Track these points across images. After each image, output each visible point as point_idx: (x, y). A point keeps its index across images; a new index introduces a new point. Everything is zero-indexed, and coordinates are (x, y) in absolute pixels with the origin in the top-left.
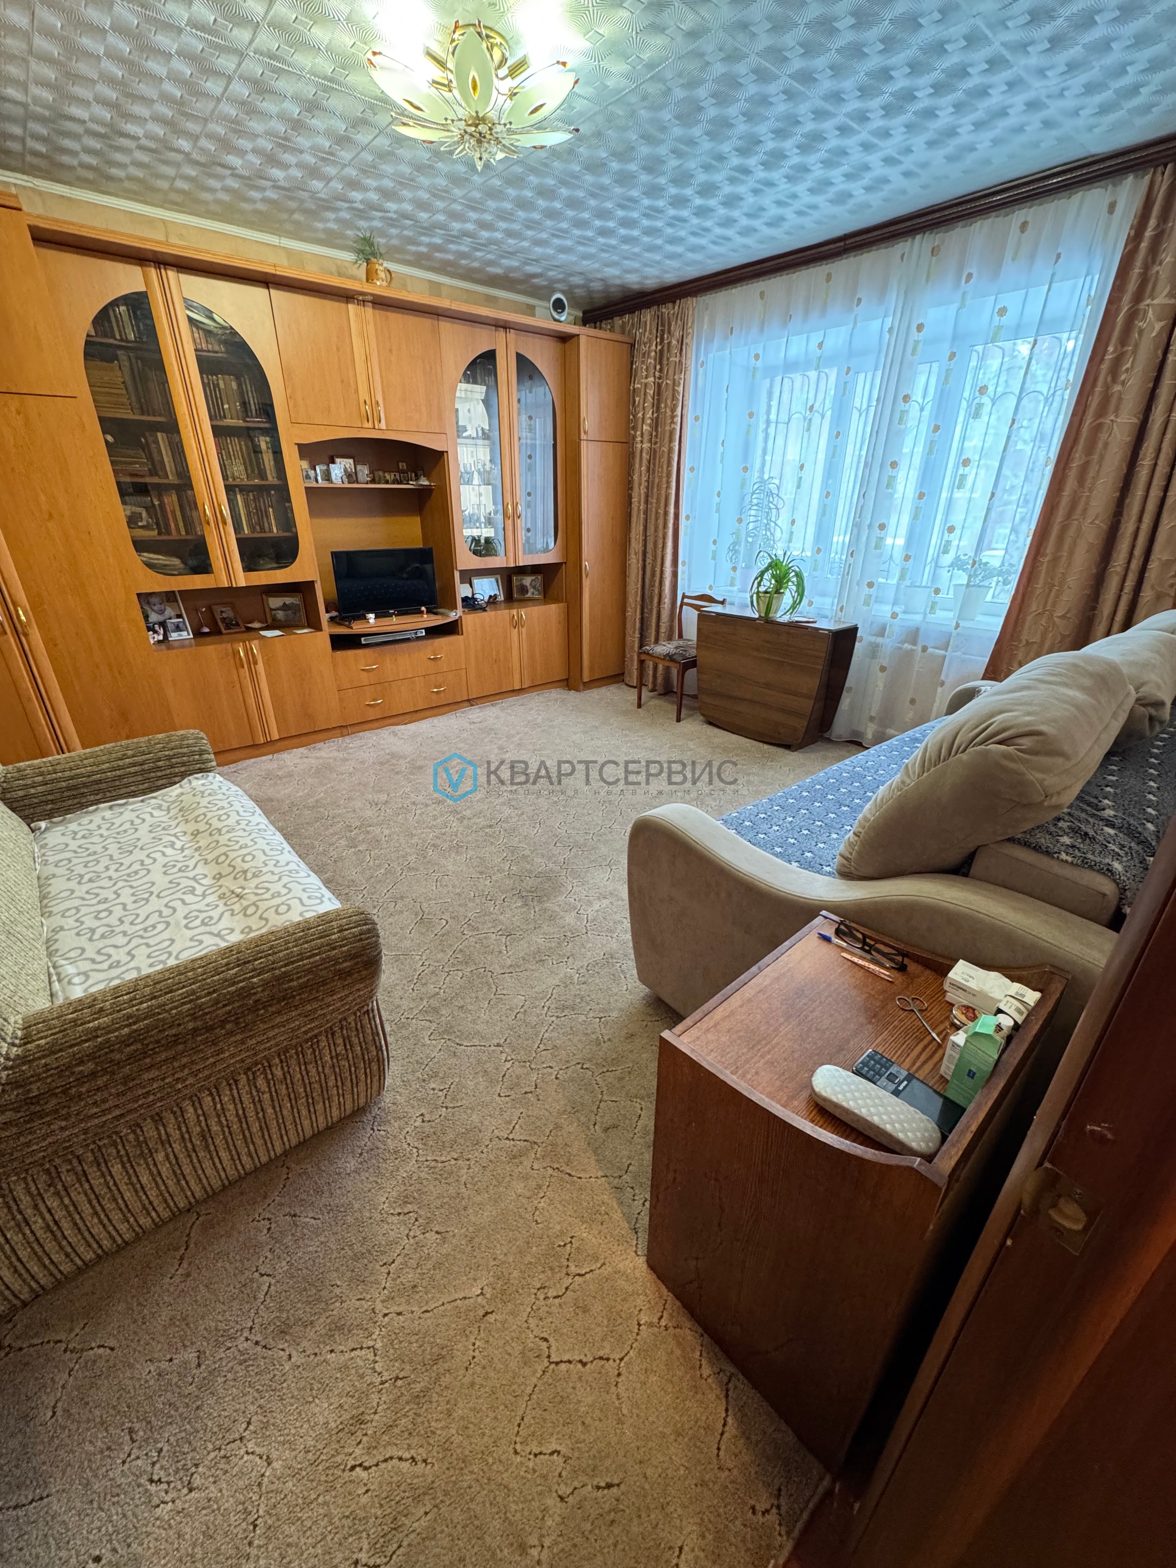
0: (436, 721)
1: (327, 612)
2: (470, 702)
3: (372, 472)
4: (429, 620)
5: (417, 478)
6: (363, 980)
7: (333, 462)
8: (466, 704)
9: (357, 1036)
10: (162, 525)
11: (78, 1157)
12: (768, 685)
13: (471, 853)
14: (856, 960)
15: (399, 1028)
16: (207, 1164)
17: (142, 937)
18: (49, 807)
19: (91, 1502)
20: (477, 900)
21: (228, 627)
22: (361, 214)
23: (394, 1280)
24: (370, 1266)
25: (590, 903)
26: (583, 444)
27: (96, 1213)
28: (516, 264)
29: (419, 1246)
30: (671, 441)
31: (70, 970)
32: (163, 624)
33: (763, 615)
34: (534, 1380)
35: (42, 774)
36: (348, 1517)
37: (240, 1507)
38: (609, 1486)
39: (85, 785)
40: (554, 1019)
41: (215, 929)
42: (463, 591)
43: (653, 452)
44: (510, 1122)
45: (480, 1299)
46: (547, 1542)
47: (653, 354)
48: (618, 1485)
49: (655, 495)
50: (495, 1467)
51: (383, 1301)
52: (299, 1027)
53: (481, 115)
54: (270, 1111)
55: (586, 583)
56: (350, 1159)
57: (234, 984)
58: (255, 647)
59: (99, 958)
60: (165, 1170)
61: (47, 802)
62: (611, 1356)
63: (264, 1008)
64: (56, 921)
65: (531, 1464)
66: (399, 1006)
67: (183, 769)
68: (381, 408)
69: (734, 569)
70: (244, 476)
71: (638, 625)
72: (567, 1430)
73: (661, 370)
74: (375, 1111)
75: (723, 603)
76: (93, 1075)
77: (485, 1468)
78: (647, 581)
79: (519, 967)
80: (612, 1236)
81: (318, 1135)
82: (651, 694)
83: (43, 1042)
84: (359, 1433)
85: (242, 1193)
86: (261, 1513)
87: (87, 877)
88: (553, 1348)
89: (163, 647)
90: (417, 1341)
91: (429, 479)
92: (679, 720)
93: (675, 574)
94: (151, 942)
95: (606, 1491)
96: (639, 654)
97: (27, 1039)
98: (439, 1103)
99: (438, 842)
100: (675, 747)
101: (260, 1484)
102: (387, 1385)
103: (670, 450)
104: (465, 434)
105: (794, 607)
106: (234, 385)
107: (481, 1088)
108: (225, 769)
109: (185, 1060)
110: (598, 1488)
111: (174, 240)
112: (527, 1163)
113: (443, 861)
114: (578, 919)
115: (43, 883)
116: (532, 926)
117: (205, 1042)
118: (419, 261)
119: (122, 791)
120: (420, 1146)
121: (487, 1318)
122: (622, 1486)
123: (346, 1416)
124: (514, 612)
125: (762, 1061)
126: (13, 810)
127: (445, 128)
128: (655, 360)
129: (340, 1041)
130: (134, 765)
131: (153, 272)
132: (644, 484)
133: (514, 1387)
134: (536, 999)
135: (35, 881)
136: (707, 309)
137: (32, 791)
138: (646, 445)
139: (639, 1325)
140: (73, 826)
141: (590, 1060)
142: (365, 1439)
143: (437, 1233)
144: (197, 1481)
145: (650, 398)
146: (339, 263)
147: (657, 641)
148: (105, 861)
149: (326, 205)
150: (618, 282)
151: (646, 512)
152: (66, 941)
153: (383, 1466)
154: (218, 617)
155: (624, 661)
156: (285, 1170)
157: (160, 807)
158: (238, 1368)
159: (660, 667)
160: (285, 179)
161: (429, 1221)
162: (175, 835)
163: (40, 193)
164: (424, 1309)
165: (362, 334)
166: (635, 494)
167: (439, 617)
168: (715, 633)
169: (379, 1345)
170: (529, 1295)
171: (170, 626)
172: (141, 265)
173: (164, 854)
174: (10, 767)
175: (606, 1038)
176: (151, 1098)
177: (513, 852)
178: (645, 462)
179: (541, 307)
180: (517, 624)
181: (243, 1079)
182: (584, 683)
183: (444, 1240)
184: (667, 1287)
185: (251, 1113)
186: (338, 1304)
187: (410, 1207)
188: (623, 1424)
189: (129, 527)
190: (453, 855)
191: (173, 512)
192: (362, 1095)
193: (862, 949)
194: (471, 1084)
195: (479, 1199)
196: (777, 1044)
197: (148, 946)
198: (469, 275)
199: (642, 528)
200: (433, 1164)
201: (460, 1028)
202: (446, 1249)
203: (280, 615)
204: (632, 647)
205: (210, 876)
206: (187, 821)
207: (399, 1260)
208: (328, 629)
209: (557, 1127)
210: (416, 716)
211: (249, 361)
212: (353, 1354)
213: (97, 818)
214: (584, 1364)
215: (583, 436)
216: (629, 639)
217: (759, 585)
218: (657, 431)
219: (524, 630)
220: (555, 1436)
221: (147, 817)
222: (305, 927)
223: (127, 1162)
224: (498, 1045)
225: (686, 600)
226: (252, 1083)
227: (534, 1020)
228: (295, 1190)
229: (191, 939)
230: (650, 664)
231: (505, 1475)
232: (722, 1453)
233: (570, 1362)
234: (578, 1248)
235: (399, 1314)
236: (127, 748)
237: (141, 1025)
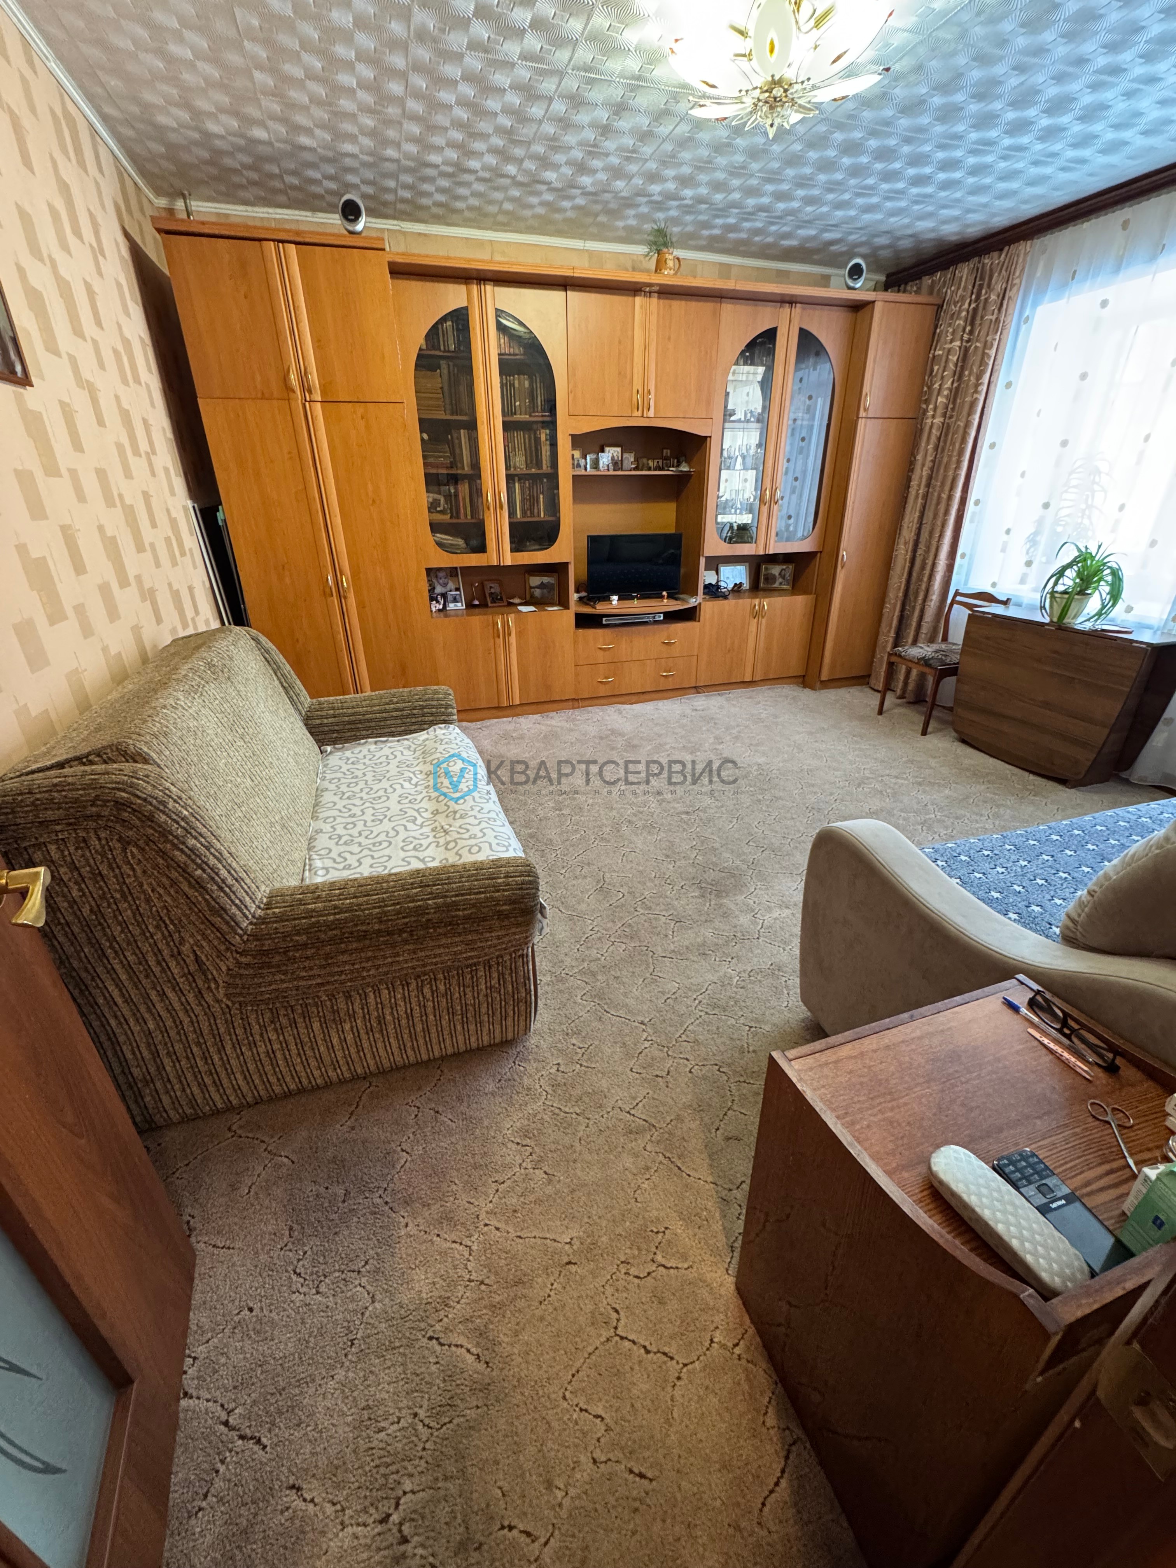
0: (661, 704)
1: (577, 591)
2: (696, 689)
3: (637, 460)
4: (668, 605)
5: (678, 466)
6: (518, 925)
7: (603, 451)
8: (694, 691)
9: (511, 974)
10: (455, 512)
11: (292, 1007)
12: (1046, 705)
13: (662, 834)
14: (1046, 1041)
15: (558, 981)
16: (380, 1045)
17: (370, 849)
18: (335, 735)
19: (256, 1266)
20: (657, 882)
21: (493, 601)
22: (659, 206)
23: (500, 1198)
24: (484, 1178)
25: (769, 909)
26: (861, 423)
27: (299, 1054)
28: (813, 232)
29: (527, 1178)
30: (970, 413)
31: (318, 863)
32: (444, 596)
33: (1055, 620)
34: (598, 1343)
35: (333, 708)
36: (418, 1375)
37: (345, 1324)
38: (642, 1476)
39: (360, 722)
40: (702, 1014)
41: (421, 855)
42: (708, 577)
43: (946, 429)
44: (634, 1098)
45: (567, 1247)
46: (572, 1492)
47: (964, 314)
48: (651, 1480)
49: (940, 477)
50: (543, 1399)
51: (487, 1213)
52: (461, 953)
53: (777, 78)
54: (431, 1017)
55: (841, 575)
56: (490, 1081)
57: (413, 901)
58: (511, 619)
59: (339, 860)
60: (350, 1038)
61: (333, 731)
62: (676, 1357)
63: (434, 927)
64: (320, 824)
65: (575, 1416)
66: (562, 961)
67: (431, 718)
68: (652, 397)
69: (1029, 564)
70: (523, 466)
71: (895, 622)
72: (616, 1403)
73: (971, 332)
74: (520, 1048)
75: (1006, 603)
76: (305, 946)
77: (535, 1398)
78: (915, 575)
79: (681, 954)
80: (706, 1243)
81: (470, 1051)
82: (899, 701)
83: (277, 910)
84: (442, 1313)
85: (404, 1079)
86: (359, 1336)
87: (347, 795)
88: (622, 1322)
89: (442, 614)
90: (506, 1259)
91: (690, 467)
92: (924, 733)
93: (950, 568)
94: (376, 855)
95: (638, 1479)
96: (890, 655)
97: (268, 906)
98: (576, 1058)
99: (634, 819)
100: (912, 762)
101: (363, 1314)
102: (473, 1284)
103: (968, 424)
104: (732, 418)
105: (1099, 614)
106: (527, 384)
107: (616, 1058)
108: (465, 724)
109: (370, 954)
110: (631, 1472)
111: (498, 258)
112: (641, 1143)
113: (635, 839)
114: (755, 923)
115: (319, 792)
116: (703, 919)
117: (385, 943)
118: (713, 245)
119: (386, 730)
120: (550, 1092)
121: (570, 1266)
122: (654, 1483)
123: (436, 1294)
124: (757, 601)
125: (880, 1116)
126: (312, 734)
127: (739, 100)
128: (966, 321)
129: (495, 975)
130: (396, 710)
131: (474, 288)
132: (928, 464)
133: (577, 1339)
134: (690, 989)
135: (314, 792)
136: (1044, 252)
137: (326, 721)
138: (938, 420)
139: (712, 1341)
140: (348, 754)
141: (729, 1065)
142: (445, 1319)
143: (545, 1173)
144: (323, 1289)
145: (951, 366)
146: (635, 258)
147: (915, 642)
148: (362, 785)
149: (628, 203)
150: (932, 235)
151: (926, 497)
152: (322, 841)
153: (453, 1349)
154: (487, 592)
155: (873, 662)
156: (439, 1072)
157: (409, 748)
158: (369, 1216)
159: (914, 673)
160: (592, 184)
161: (541, 1160)
162: (414, 773)
163: (404, 233)
164: (519, 1234)
165: (644, 327)
166: (915, 477)
167: (679, 602)
168: (988, 638)
169: (475, 1248)
170: (612, 1264)
171: (450, 598)
172: (466, 284)
173: (402, 786)
174: (314, 701)
175: (751, 1049)
176: (343, 977)
177: (702, 843)
178: (933, 439)
179: (837, 275)
180: (757, 614)
181: (413, 986)
182: (822, 682)
183: (550, 1181)
184: (751, 1319)
185: (416, 1014)
186: (452, 1199)
187: (528, 1141)
188: (670, 1426)
189: (429, 512)
190: (645, 834)
191: (464, 499)
192: (510, 1029)
193: (1060, 1031)
194: (608, 1051)
195: (588, 1157)
196: (906, 1104)
197: (372, 857)
198: (765, 252)
199: (917, 514)
200: (557, 1111)
201: (611, 996)
202: (549, 1190)
203: (537, 593)
204: (885, 647)
205: (430, 811)
206: (425, 763)
207: (508, 1183)
208: (575, 607)
209: (679, 1118)
210: (642, 697)
211: (541, 361)
212: (454, 1245)
213: (364, 749)
214: (648, 1352)
215: (862, 414)
216: (882, 638)
217: (1056, 584)
218: (954, 403)
219: (764, 621)
220: (603, 1402)
221: (398, 754)
222: (479, 867)
223: (324, 1023)
224: (642, 1023)
225: (958, 598)
226: (420, 989)
227: (683, 1009)
228: (443, 1091)
229: (403, 860)
230: (903, 669)
231: (550, 1412)
232: (766, 1509)
233: (634, 1342)
234: (669, 1242)
235: (497, 1229)
236: (394, 696)
237: (343, 916)
